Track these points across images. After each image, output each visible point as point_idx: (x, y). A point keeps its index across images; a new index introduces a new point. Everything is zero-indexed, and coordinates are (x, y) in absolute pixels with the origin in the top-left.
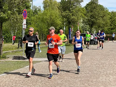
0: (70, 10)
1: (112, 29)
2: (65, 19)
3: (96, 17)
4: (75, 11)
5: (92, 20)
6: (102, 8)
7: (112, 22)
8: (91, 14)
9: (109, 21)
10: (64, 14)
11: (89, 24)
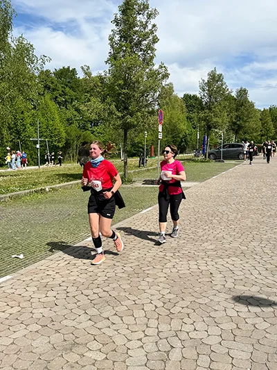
0: (210, 109)
1: (262, 136)
2: (203, 123)
3: (245, 118)
4: (218, 110)
5: (238, 123)
6: (252, 105)
7: (263, 124)
8: (236, 114)
9: (260, 124)
10: (202, 115)
11: (233, 130)
